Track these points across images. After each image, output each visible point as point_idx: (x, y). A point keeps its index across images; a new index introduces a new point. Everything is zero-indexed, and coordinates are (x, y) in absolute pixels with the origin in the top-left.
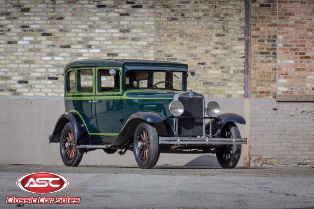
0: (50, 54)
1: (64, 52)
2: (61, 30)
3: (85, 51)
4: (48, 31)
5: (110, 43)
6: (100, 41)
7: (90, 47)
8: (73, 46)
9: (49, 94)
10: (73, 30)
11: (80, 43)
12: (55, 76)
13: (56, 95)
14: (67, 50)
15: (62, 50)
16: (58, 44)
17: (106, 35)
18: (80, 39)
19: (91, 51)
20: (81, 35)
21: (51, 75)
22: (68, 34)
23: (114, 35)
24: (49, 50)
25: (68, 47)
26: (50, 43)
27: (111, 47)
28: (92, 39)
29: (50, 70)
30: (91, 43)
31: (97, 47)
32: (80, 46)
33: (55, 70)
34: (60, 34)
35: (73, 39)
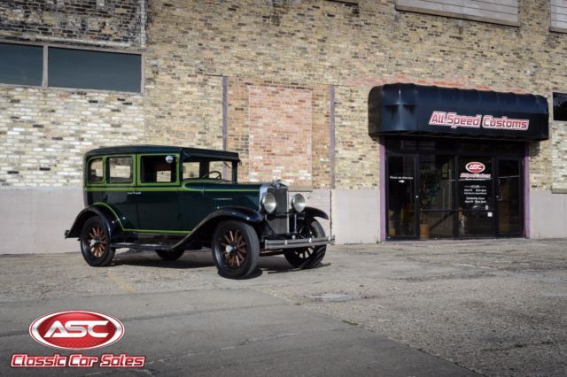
0: (42, 146)
1: (56, 143)
2: (53, 123)
3: (78, 143)
4: (40, 123)
5: (102, 136)
6: (92, 135)
7: (82, 140)
8: (65, 139)
9: (41, 185)
10: (65, 123)
11: (72, 135)
12: (47, 166)
13: (48, 185)
14: (59, 142)
15: (54, 141)
16: (50, 135)
17: (98, 129)
18: (72, 132)
19: (83, 143)
20: (74, 128)
21: (43, 166)
22: (60, 127)
23: (106, 129)
24: (40, 142)
25: (61, 139)
26: (42, 134)
27: (103, 140)
28: (84, 132)
29: (41, 161)
30: (83, 136)
31: (89, 140)
32: (73, 139)
33: (47, 161)
34: (51, 127)
35: (65, 132)
